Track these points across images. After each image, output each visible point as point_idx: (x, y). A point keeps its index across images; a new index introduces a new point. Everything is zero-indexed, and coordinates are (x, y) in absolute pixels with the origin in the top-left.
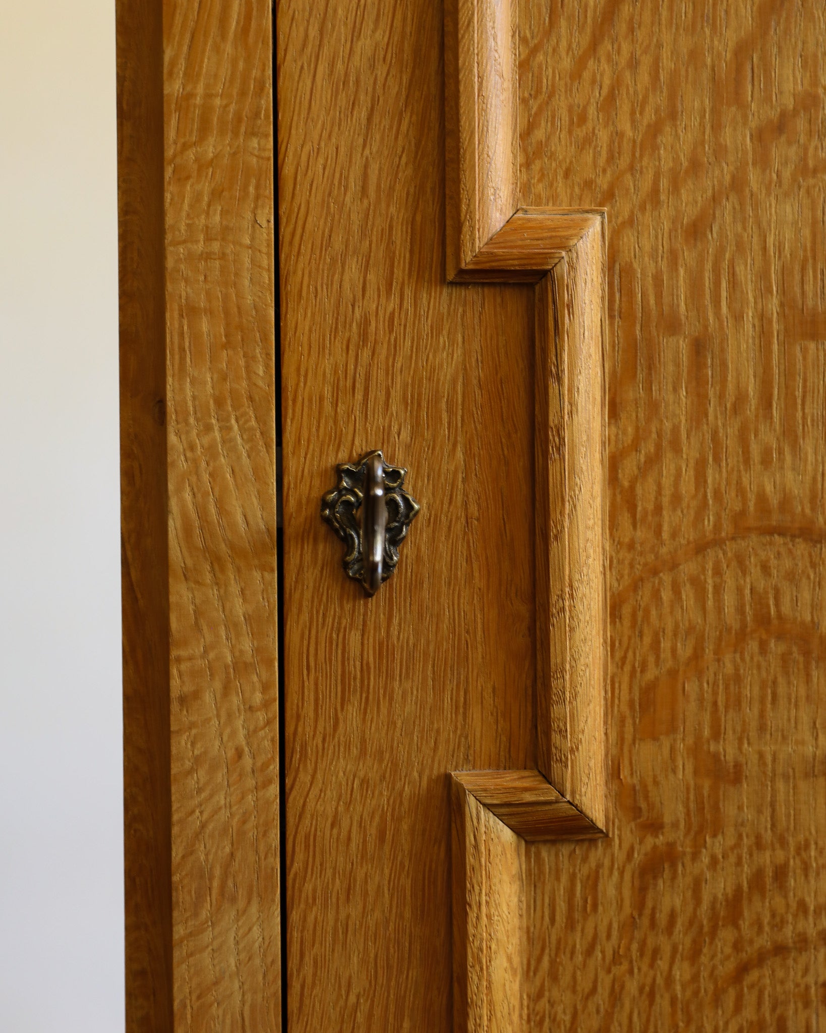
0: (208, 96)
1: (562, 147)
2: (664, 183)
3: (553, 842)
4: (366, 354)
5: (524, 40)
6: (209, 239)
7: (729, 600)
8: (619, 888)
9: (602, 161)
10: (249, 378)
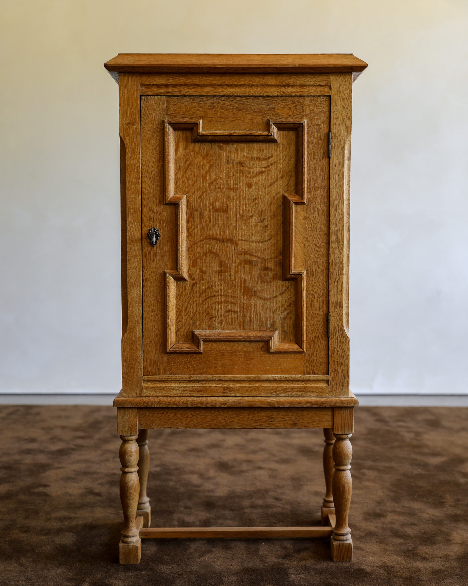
0: (132, 180)
1: (181, 186)
2: (195, 191)
3: (180, 281)
4: (153, 214)
5: (176, 171)
6: (132, 199)
7: (204, 248)
8: (189, 288)
9: (187, 188)
10: (137, 217)
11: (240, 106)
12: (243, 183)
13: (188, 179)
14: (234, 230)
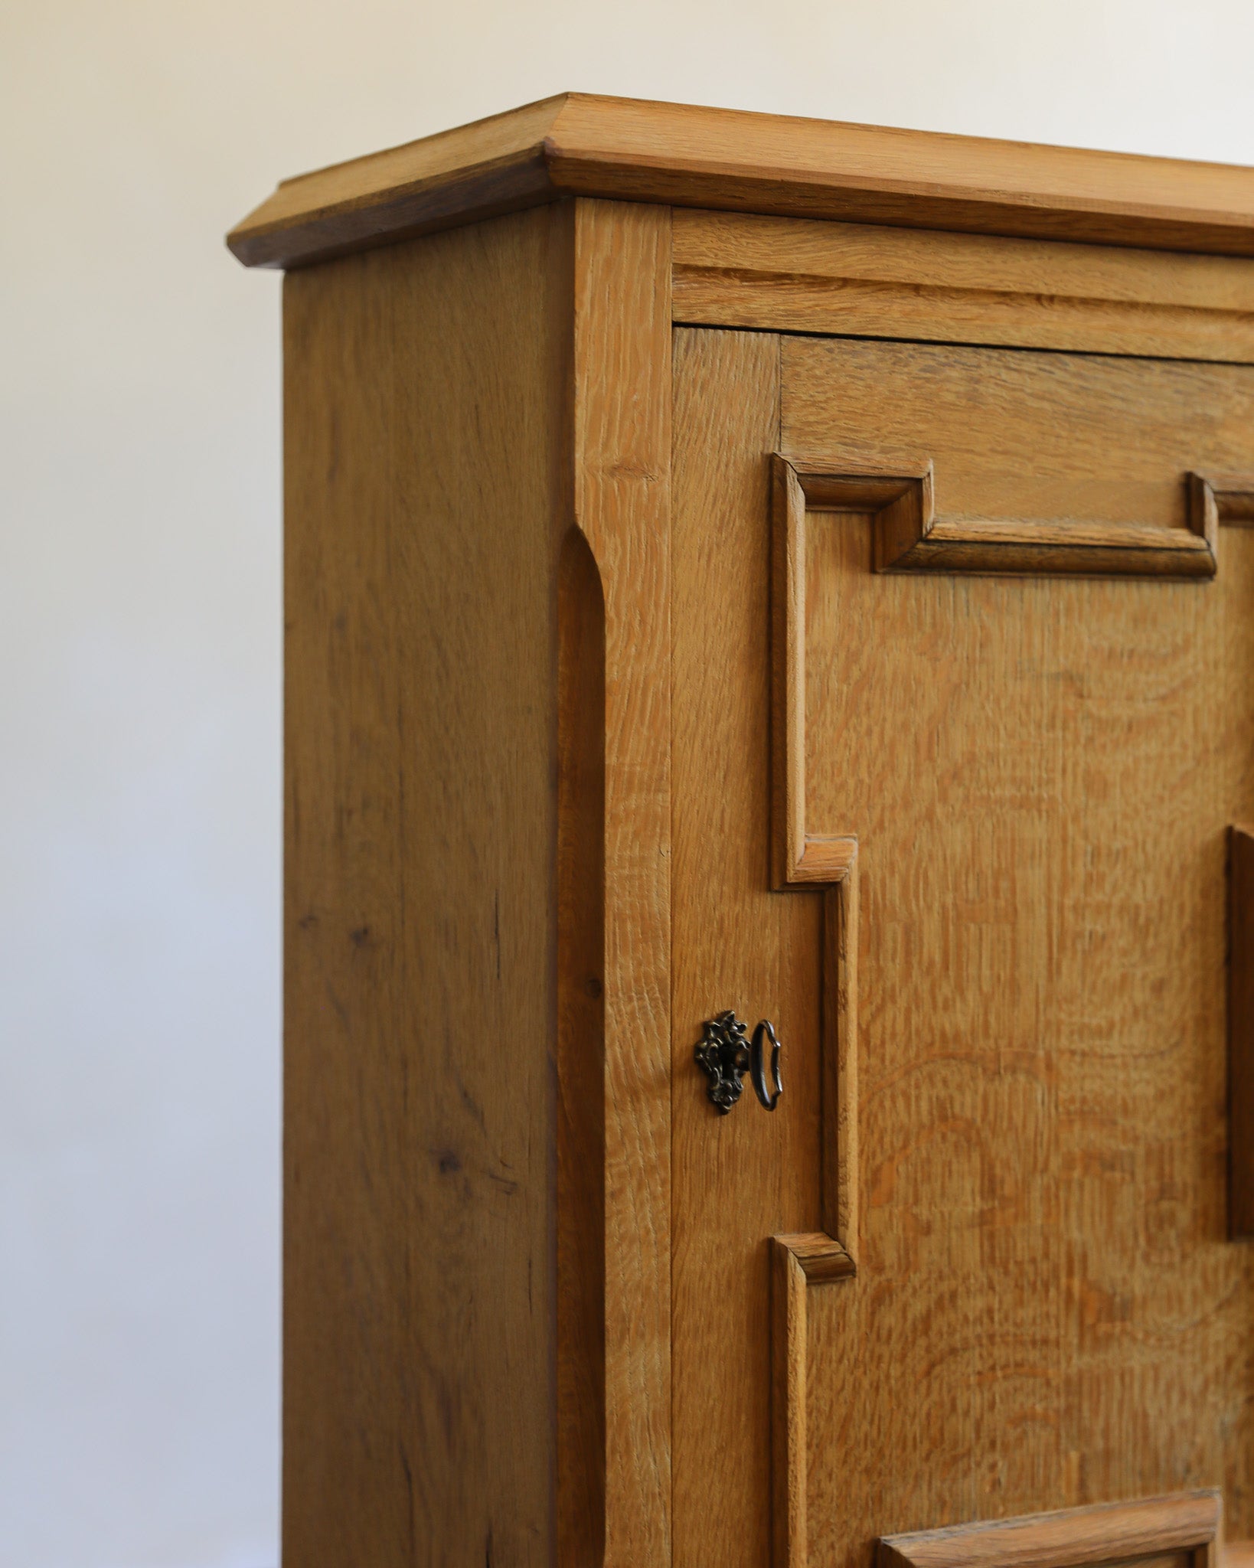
0: (632, 765)
2: (887, 814)
3: (819, 1284)
4: (722, 943)
6: (632, 865)
7: (924, 1105)
8: (858, 1313)
9: (851, 799)
10: (655, 963)
11: (1082, 403)
12: (1075, 775)
13: (857, 756)
14: (1041, 1007)
